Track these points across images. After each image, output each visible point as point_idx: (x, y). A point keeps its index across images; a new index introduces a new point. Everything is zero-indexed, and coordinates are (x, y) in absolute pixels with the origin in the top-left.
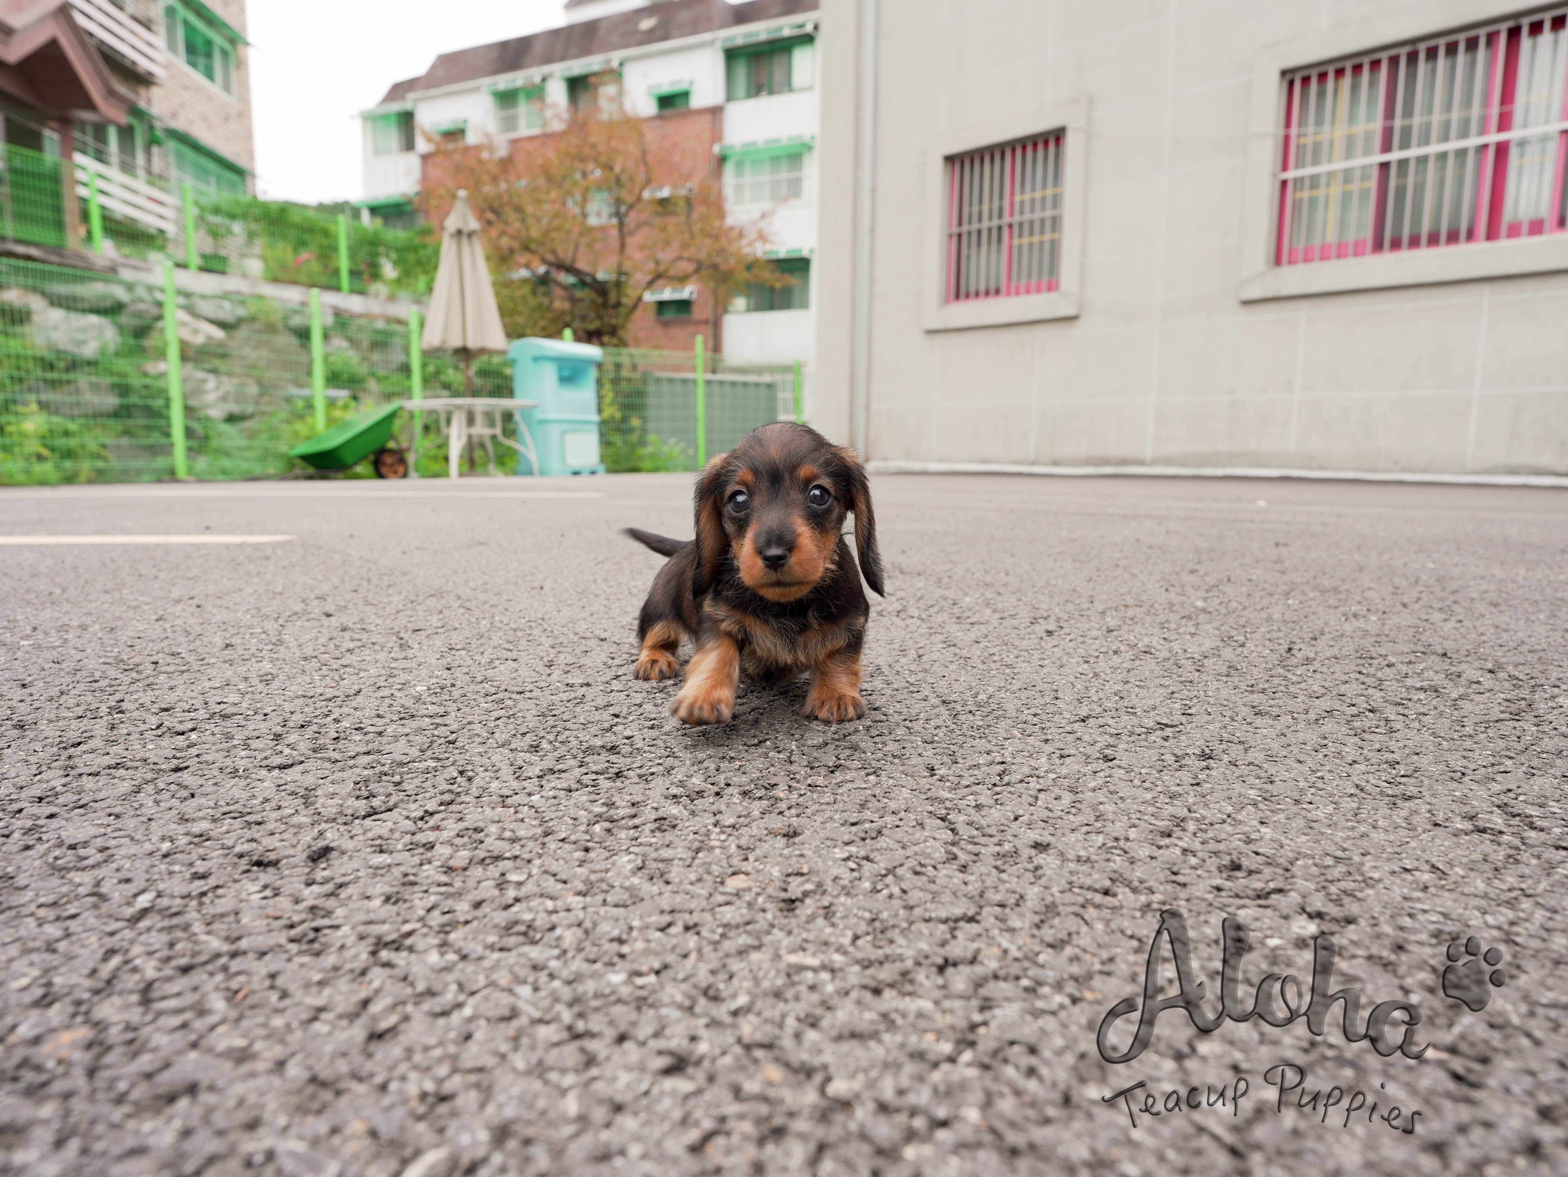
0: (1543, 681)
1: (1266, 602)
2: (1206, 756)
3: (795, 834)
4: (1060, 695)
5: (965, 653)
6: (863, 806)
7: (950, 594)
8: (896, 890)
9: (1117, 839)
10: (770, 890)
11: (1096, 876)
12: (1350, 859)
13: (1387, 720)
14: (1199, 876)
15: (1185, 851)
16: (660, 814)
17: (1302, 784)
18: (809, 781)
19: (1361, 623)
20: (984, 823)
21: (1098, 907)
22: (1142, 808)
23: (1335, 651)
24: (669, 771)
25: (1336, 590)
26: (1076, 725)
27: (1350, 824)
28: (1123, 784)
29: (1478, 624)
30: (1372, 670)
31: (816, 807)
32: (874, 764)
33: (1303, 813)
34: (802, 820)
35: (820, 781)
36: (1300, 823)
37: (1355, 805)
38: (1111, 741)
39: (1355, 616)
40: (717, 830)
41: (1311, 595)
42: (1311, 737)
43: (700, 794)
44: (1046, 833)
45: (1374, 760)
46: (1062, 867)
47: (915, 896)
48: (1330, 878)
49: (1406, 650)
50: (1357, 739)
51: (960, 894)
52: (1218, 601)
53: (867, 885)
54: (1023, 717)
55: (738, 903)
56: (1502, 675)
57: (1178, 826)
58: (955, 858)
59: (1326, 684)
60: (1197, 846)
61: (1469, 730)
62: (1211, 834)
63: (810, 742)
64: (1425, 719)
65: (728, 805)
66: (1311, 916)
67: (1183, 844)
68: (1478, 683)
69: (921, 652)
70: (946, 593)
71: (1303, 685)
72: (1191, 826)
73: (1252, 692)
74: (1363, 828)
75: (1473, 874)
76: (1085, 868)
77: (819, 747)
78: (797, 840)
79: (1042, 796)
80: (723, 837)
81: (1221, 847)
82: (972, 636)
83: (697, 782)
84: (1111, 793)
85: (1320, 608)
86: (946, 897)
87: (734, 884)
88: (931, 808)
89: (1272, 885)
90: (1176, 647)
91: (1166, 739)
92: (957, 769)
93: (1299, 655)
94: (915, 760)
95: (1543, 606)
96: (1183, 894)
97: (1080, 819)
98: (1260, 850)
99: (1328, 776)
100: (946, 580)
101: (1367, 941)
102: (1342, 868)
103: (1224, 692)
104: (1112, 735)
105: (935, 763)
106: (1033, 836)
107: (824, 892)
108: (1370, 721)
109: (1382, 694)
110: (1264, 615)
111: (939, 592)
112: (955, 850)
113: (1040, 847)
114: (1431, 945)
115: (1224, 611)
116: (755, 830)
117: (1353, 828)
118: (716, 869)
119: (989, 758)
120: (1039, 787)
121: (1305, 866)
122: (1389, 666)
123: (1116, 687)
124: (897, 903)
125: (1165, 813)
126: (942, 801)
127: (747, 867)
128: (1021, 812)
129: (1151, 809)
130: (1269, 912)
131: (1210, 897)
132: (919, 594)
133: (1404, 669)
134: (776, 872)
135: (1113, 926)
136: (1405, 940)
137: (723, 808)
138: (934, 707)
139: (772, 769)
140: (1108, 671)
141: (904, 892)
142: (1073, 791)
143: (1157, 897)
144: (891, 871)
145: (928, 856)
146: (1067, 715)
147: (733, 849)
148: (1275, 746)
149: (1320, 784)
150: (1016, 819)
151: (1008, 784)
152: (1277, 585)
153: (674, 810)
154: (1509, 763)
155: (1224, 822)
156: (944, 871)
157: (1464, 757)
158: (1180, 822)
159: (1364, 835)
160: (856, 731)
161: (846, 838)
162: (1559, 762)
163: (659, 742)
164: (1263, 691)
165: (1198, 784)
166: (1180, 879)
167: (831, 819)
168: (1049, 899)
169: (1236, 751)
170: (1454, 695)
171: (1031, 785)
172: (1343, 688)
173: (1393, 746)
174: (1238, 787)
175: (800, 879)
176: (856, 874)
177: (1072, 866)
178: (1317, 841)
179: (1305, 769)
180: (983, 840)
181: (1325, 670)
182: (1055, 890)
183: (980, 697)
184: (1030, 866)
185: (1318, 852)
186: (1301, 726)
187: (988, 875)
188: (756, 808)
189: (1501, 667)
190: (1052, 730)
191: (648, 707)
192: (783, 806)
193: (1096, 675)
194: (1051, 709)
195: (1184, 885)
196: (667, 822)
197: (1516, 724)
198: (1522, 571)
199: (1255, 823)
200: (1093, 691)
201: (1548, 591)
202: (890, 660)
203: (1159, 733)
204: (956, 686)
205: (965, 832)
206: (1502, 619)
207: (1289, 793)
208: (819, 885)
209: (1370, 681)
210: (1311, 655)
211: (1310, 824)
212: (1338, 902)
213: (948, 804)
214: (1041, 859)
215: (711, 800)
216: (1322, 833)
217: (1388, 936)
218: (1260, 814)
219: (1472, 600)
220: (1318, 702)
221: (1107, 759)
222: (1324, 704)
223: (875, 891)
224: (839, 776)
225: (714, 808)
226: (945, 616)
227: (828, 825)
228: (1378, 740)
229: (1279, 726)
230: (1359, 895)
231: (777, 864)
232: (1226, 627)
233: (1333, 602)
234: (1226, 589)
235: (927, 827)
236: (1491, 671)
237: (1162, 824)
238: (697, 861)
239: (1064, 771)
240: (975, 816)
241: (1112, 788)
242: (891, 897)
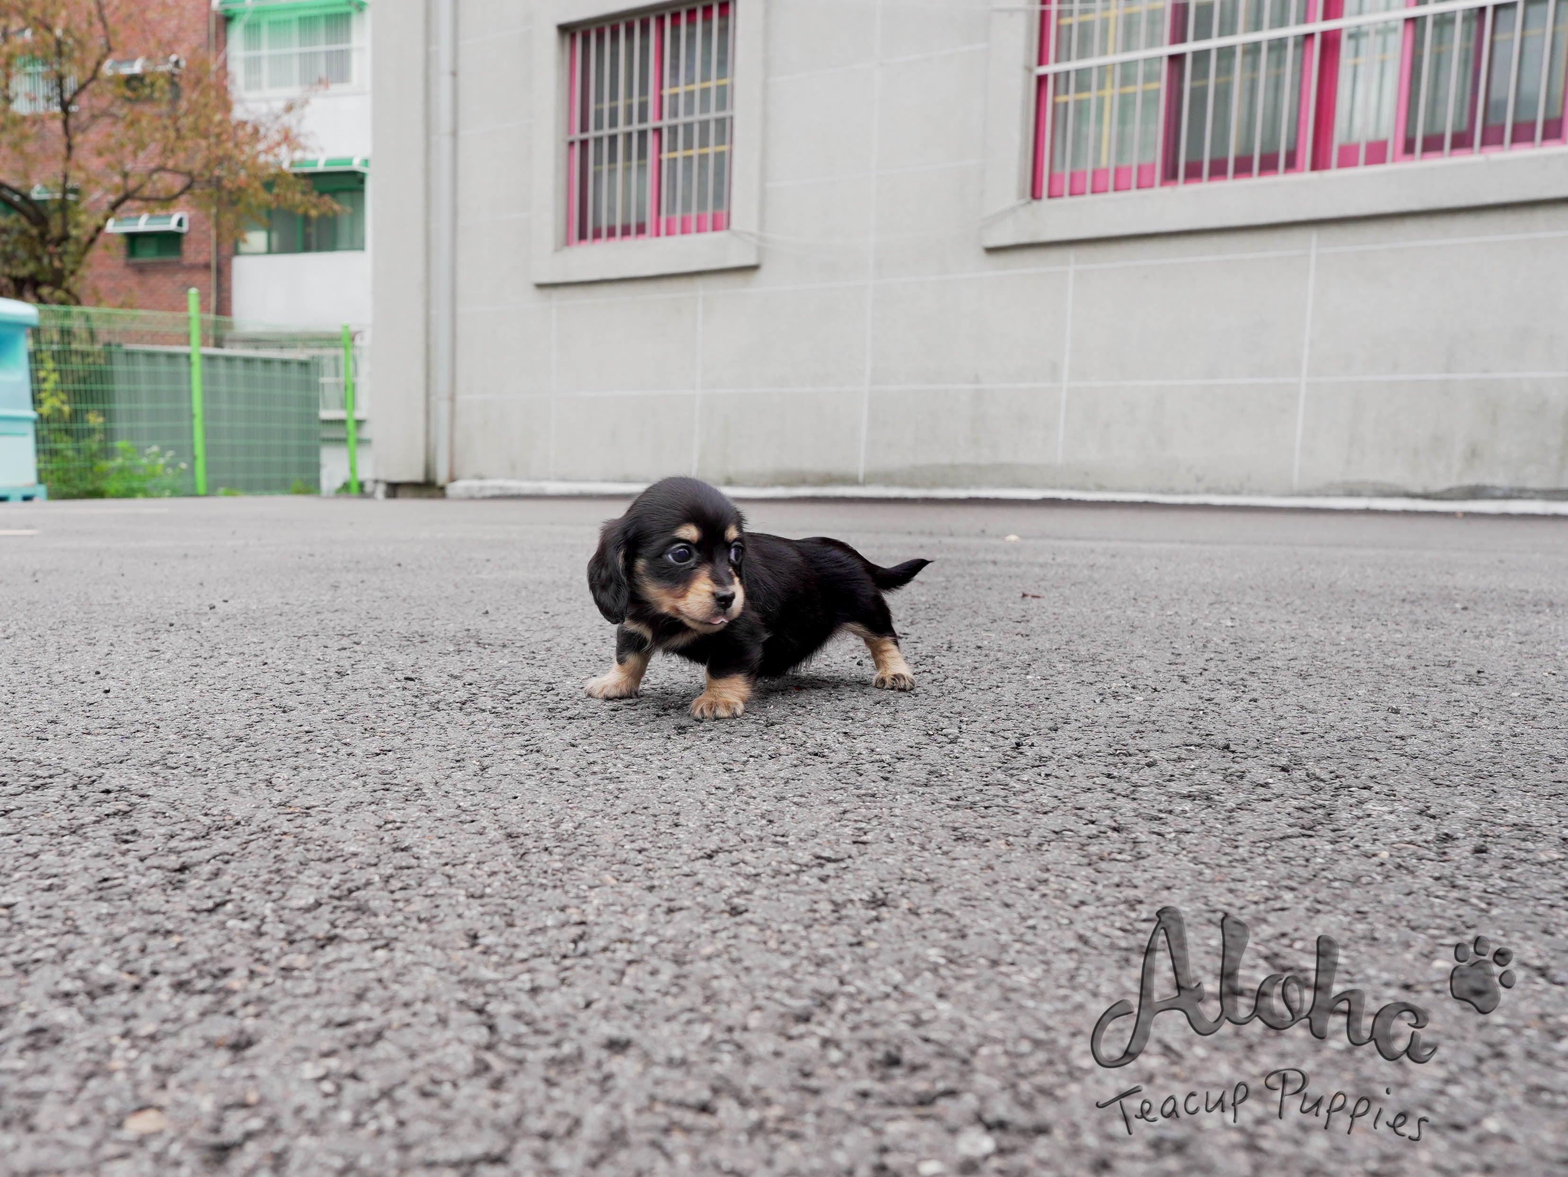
0: (1351, 781)
1: (995, 679)
2: (876, 903)
3: (249, 1044)
4: (682, 820)
5: (552, 763)
6: (360, 997)
7: (546, 675)
8: (389, 1122)
9: (730, 1029)
10: (194, 1133)
11: (691, 1085)
12: (1053, 1042)
13: (1135, 842)
14: (840, 1078)
15: (826, 1043)
16: (39, 1022)
17: (1005, 938)
18: (283, 963)
19: (1122, 706)
20: (538, 1013)
21: (688, 1130)
22: (774, 982)
23: (1079, 747)
24: (64, 955)
25: (1094, 659)
26: (698, 865)
27: (1062, 992)
28: (752, 947)
29: (1277, 703)
30: (1126, 772)
31: (287, 1001)
32: (388, 932)
33: (1000, 979)
34: (263, 1023)
35: (300, 960)
36: (994, 993)
37: (1072, 965)
38: (745, 884)
39: (1115, 695)
40: (126, 1043)
41: (1060, 667)
42: (1029, 870)
43: (109, 989)
44: (628, 1025)
45: (1109, 900)
46: (643, 1074)
47: (416, 1129)
48: (1022, 1070)
49: (1177, 742)
50: (1090, 870)
51: (486, 1123)
52: (930, 677)
53: (345, 1117)
54: (622, 855)
55: (139, 1154)
56: (1299, 774)
57: (822, 1005)
58: (487, 1068)
59: (1060, 794)
60: (844, 1033)
61: (1243, 852)
62: (866, 1015)
63: (295, 903)
64: (1186, 838)
65: (149, 1005)
66: (989, 1128)
67: (824, 1032)
68: (1266, 785)
69: (487, 762)
70: (540, 673)
71: (1028, 796)
72: (841, 1005)
73: (956, 808)
74: (1078, 997)
75: (1217, 1055)
76: (677, 1074)
77: (308, 910)
78: (250, 1052)
79: (631, 970)
80: (133, 1054)
81: (878, 1033)
82: (567, 736)
83: (106, 971)
84: (733, 961)
85: (1069, 686)
86: (464, 1129)
87: (136, 1125)
88: (462, 996)
89: (941, 1086)
90: (860, 745)
91: (823, 879)
92: (511, 935)
93: (1030, 753)
94: (452, 924)
95: (1366, 676)
96: (813, 1104)
97: (684, 1001)
98: (933, 1035)
99: (1043, 925)
100: (543, 654)
101: (1059, 1158)
102: (1042, 1056)
103: (917, 809)
104: (747, 877)
105: (480, 927)
106: (609, 1030)
107: (278, 1132)
108: (1113, 842)
109: (1135, 805)
110: (990, 696)
111: (529, 672)
112: (489, 1057)
113: (616, 1046)
114: (1148, 1160)
115: (936, 693)
116: (185, 1042)
117: (1065, 998)
118: (112, 1105)
119: (562, 917)
120: (629, 957)
121: (993, 1056)
122: (1149, 765)
123: (765, 807)
124: (386, 1142)
125: (806, 989)
126: (479, 983)
127: (163, 1099)
128: (595, 995)
129: (786, 983)
130: (930, 1125)
131: (850, 1107)
132: (499, 676)
133: (1169, 768)
134: (207, 1104)
135: (705, 1157)
136: (1115, 1155)
137: (141, 1008)
138: (493, 843)
139: (228, 947)
140: (757, 782)
141: (401, 1123)
142: (678, 960)
143: (775, 1111)
144: (386, 1094)
145: (444, 1067)
146: (687, 849)
147: (145, 1071)
148: (976, 884)
149: (1029, 937)
150: (588, 1005)
151: (584, 954)
152: (1015, 654)
153: (61, 1015)
154: (1288, 896)
155: (887, 996)
156: (467, 1089)
157: (1231, 891)
158: (825, 1001)
159: (1080, 1007)
160: (368, 883)
161: (325, 1046)
162: (1355, 893)
163: (56, 912)
164: (972, 806)
165: (859, 944)
166: (813, 1083)
167: (307, 1019)
168: (616, 1123)
169: (920, 891)
170: (1231, 804)
171: (619, 955)
172: (1083, 799)
173: (1138, 877)
174: (914, 945)
175: (242, 1114)
176: (331, 1101)
177: (658, 1072)
178: (1013, 1019)
179: (1011, 915)
180: (532, 1040)
181: (1061, 773)
182: (628, 1109)
183: (564, 826)
184: (597, 1076)
185: (1012, 1033)
186: (1018, 853)
187: (533, 1091)
188: (193, 1006)
189: (1299, 763)
190: (663, 872)
191: (49, 857)
192: (235, 1002)
193: (739, 789)
194: (665, 841)
195: (816, 1092)
196: (47, 1036)
197: (1306, 841)
198: (1347, 630)
199: (931, 997)
200: (731, 813)
201: (1377, 655)
202: (438, 776)
203: (816, 871)
204: (530, 812)
205: (507, 1028)
206: (1308, 696)
207: (985, 951)
208: (272, 1122)
209: (1120, 787)
210: (1047, 752)
211: (1007, 994)
212: (1028, 1105)
213: (490, 988)
214: (619, 1064)
215: (124, 997)
216: (1021, 1007)
217: (1088, 1149)
218: (940, 983)
219: (1275, 669)
220: (1045, 818)
221: (735, 911)
222: (1054, 821)
223: (357, 1124)
224: (330, 953)
225: (126, 1010)
226: (533, 708)
227: (301, 1029)
228: (1116, 871)
229: (986, 855)
230: (1059, 1093)
231: (212, 1091)
232: (935, 716)
233: (1088, 677)
234: (944, 661)
235: (453, 1024)
236: (1284, 769)
237: (798, 1004)
238: (85, 1095)
239: (670, 932)
240: (526, 1004)
241: (735, 954)
242: (380, 1132)
